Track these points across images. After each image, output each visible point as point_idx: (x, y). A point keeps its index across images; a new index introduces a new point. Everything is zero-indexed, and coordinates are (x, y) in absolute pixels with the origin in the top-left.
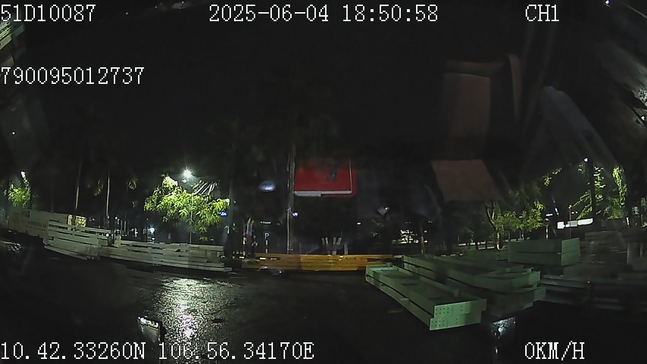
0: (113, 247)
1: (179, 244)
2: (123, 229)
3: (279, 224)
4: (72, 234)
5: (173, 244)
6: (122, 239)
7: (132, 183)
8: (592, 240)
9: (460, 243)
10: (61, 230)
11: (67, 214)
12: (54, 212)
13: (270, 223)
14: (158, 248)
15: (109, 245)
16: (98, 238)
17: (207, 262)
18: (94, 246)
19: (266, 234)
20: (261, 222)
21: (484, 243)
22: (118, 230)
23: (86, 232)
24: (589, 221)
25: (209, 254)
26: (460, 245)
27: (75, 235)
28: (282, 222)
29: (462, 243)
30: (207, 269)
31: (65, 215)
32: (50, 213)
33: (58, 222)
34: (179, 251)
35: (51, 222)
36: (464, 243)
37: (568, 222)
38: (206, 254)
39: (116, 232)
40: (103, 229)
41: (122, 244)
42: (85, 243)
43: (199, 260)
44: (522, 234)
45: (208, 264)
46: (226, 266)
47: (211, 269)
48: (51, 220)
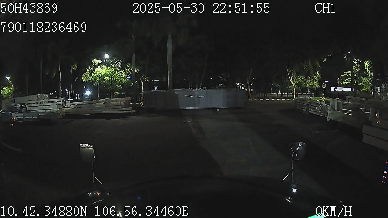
0: (66, 108)
1: (104, 100)
2: (71, 96)
3: (163, 81)
4: (41, 106)
5: (101, 100)
6: (70, 102)
7: (74, 66)
8: (350, 101)
9: (272, 92)
10: (34, 105)
11: (37, 94)
12: (29, 95)
13: (158, 80)
14: (92, 104)
15: (64, 107)
16: (57, 105)
17: (122, 108)
18: (55, 110)
19: (155, 88)
20: (153, 81)
21: (287, 93)
22: (68, 97)
23: (49, 102)
24: (349, 89)
25: (122, 103)
26: (272, 94)
27: (43, 106)
28: (165, 80)
29: (274, 92)
30: (122, 112)
31: (36, 95)
32: (27, 97)
33: (32, 100)
34: (104, 103)
35: (28, 102)
36: (275, 92)
37: (337, 88)
38: (121, 103)
39: (67, 98)
40: (59, 98)
41: (71, 105)
42: (49, 109)
43: (117, 107)
44: (309, 90)
45: (123, 109)
46: (133, 109)
47: (124, 112)
48: (27, 101)
